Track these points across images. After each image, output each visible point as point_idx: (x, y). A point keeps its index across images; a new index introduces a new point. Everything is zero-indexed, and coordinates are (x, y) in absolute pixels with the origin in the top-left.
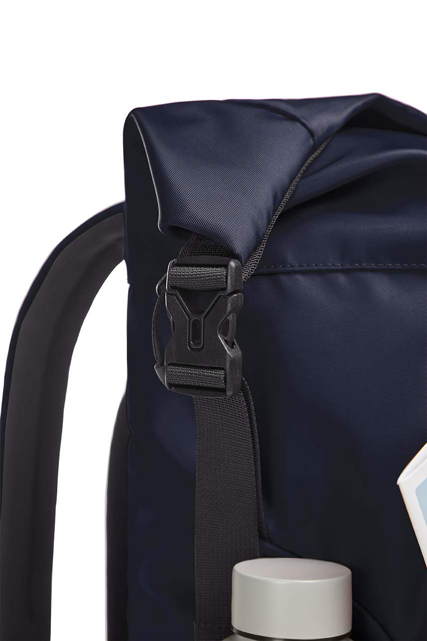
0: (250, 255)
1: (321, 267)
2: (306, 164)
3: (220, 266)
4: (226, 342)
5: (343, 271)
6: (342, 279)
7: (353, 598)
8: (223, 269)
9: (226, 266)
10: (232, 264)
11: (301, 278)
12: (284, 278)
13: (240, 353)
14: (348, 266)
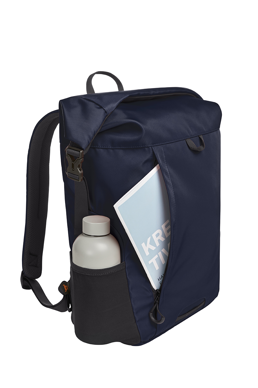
0: (86, 148)
1: (107, 147)
2: (106, 118)
3: (78, 151)
4: (79, 169)
5: (112, 149)
6: (111, 150)
7: (110, 224)
8: (78, 152)
9: (80, 152)
10: (81, 151)
11: (101, 150)
12: (97, 149)
13: (83, 172)
14: (113, 148)
